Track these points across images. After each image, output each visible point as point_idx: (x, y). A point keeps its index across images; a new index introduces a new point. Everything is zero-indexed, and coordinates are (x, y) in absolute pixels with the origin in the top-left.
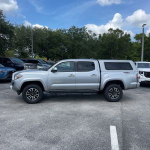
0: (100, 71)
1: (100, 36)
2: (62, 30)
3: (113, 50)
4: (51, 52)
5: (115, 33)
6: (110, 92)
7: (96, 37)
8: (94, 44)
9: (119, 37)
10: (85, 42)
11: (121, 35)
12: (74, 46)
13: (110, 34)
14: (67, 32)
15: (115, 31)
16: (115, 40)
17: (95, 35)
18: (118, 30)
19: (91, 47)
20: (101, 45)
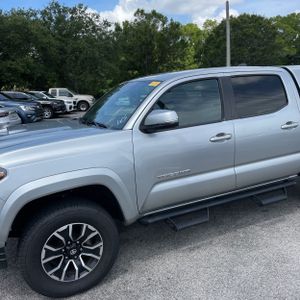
2: (25, 11)
4: (9, 70)
7: (109, 29)
9: (160, 29)
14: (39, 16)
16: (152, 36)
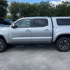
0: (53, 27)
1: (57, 6)
2: (36, 3)
3: (64, 13)
5: (65, 4)
6: (61, 44)
7: (54, 6)
8: (53, 10)
9: (68, 6)
10: (48, 9)
11: (69, 4)
12: (43, 12)
13: (62, 5)
14: (39, 4)
15: (65, 3)
16: (65, 8)
17: (54, 5)
18: (67, 2)
19: (51, 12)
20: (57, 11)
